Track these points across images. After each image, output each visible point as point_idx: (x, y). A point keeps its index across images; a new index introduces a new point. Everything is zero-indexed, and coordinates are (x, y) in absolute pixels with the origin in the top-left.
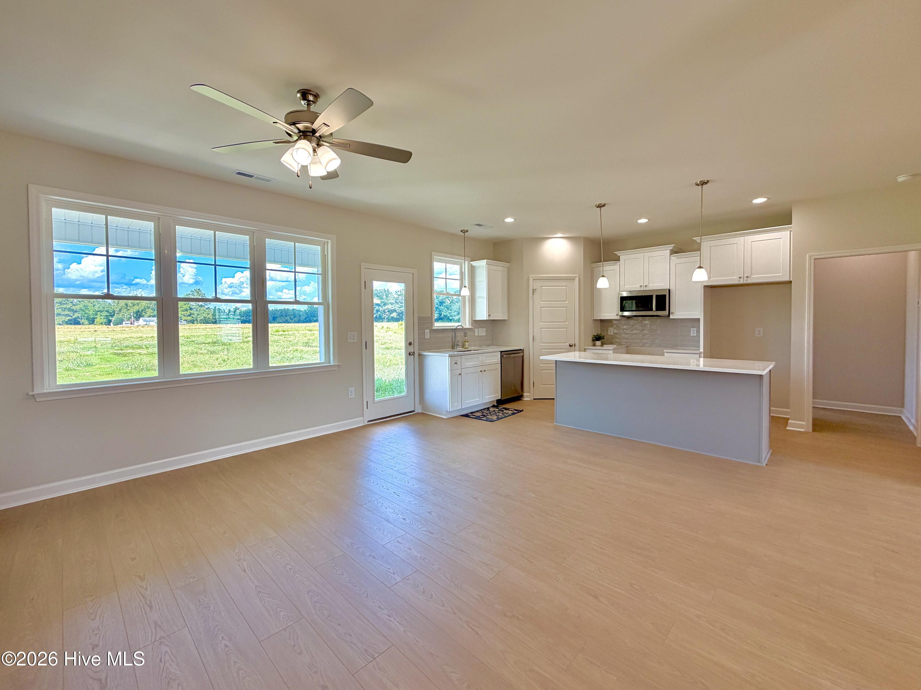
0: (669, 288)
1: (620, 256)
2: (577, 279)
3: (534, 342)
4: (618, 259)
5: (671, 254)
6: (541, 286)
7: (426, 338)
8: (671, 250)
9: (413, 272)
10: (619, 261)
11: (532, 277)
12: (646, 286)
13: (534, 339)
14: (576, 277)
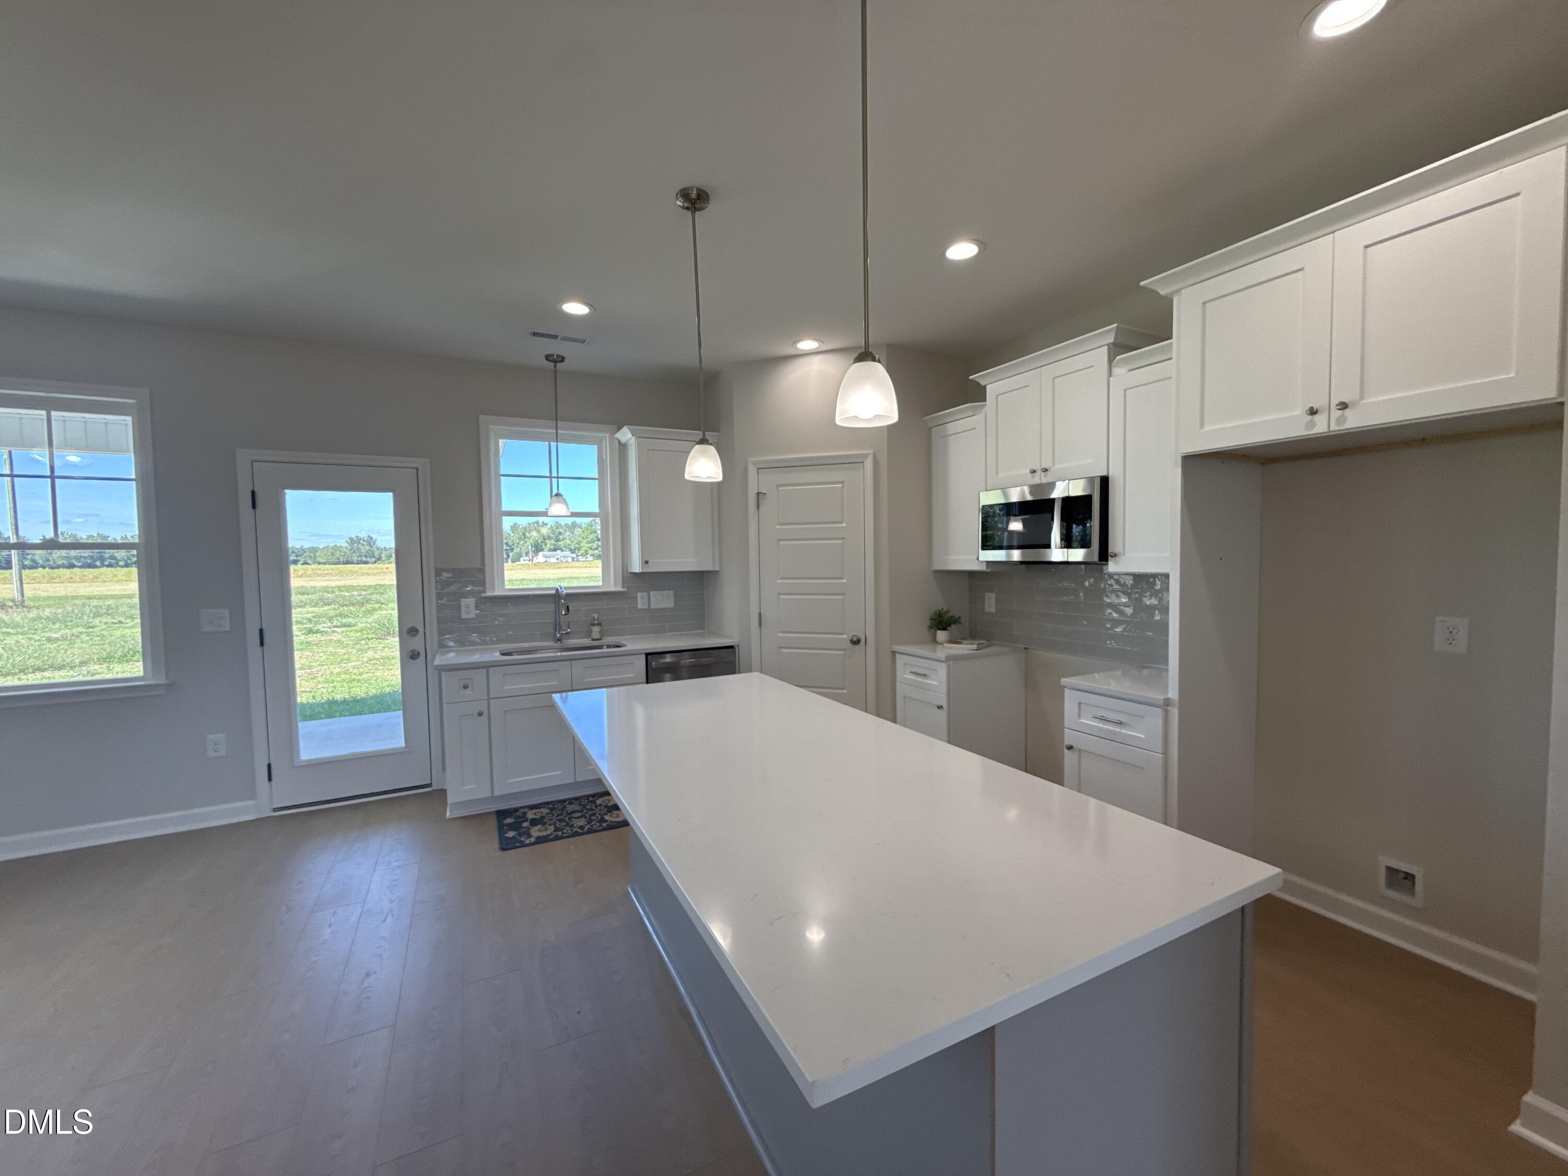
0: (1104, 473)
1: (985, 387)
2: (869, 463)
3: (763, 628)
4: (978, 394)
5: (1111, 360)
6: (778, 486)
7: (464, 616)
8: (1112, 343)
9: (416, 465)
10: (985, 400)
11: (753, 463)
12: (1045, 470)
13: (763, 622)
14: (866, 456)
